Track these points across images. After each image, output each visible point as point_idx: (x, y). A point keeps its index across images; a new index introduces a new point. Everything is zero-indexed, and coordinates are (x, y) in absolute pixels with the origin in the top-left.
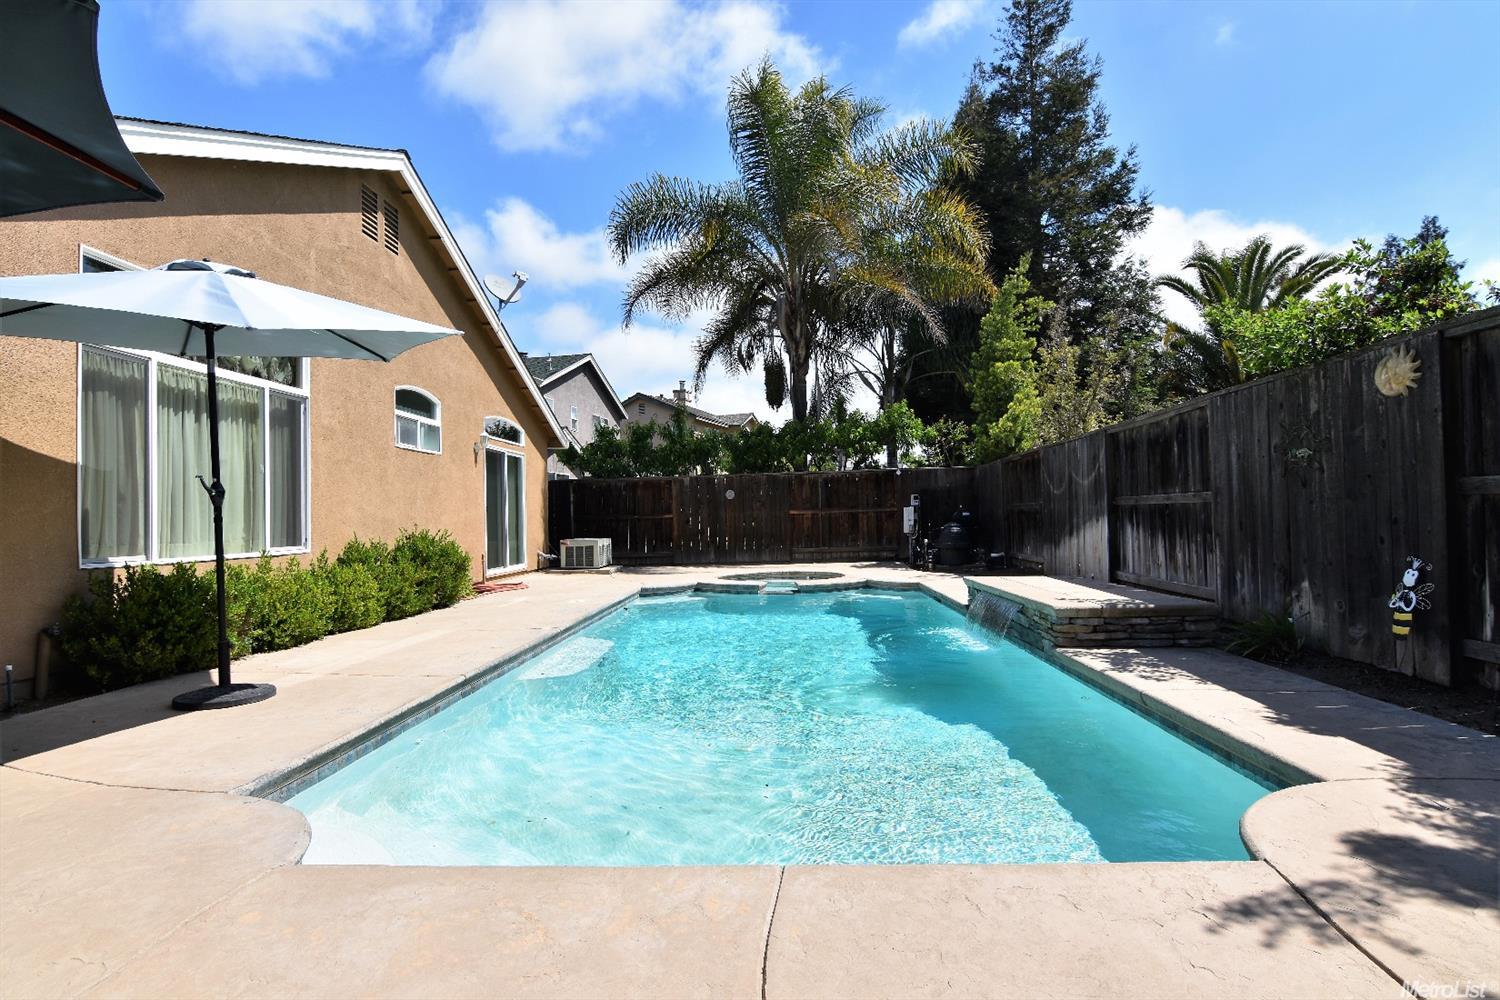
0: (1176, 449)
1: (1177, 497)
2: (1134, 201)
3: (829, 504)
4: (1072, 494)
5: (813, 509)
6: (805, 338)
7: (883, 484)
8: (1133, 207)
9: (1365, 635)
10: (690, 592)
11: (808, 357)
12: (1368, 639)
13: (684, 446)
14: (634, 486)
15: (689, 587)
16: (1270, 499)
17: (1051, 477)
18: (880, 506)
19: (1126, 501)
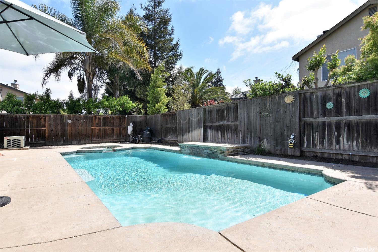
0: (226, 112)
1: (226, 123)
2: (179, 52)
3: (104, 125)
4: (189, 122)
5: (99, 126)
6: (93, 72)
7: (121, 119)
8: (179, 54)
9: (280, 149)
10: (75, 153)
11: (93, 79)
12: (281, 149)
13: (50, 104)
14: (28, 117)
15: (75, 152)
16: (256, 123)
17: (181, 119)
18: (120, 126)
19: (208, 124)
